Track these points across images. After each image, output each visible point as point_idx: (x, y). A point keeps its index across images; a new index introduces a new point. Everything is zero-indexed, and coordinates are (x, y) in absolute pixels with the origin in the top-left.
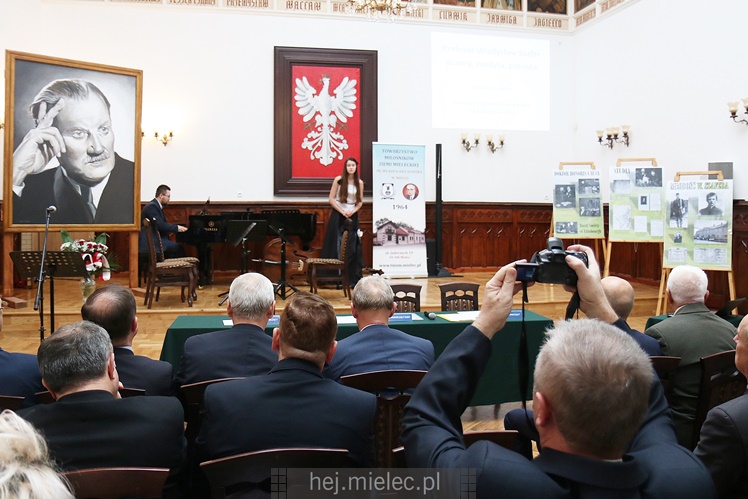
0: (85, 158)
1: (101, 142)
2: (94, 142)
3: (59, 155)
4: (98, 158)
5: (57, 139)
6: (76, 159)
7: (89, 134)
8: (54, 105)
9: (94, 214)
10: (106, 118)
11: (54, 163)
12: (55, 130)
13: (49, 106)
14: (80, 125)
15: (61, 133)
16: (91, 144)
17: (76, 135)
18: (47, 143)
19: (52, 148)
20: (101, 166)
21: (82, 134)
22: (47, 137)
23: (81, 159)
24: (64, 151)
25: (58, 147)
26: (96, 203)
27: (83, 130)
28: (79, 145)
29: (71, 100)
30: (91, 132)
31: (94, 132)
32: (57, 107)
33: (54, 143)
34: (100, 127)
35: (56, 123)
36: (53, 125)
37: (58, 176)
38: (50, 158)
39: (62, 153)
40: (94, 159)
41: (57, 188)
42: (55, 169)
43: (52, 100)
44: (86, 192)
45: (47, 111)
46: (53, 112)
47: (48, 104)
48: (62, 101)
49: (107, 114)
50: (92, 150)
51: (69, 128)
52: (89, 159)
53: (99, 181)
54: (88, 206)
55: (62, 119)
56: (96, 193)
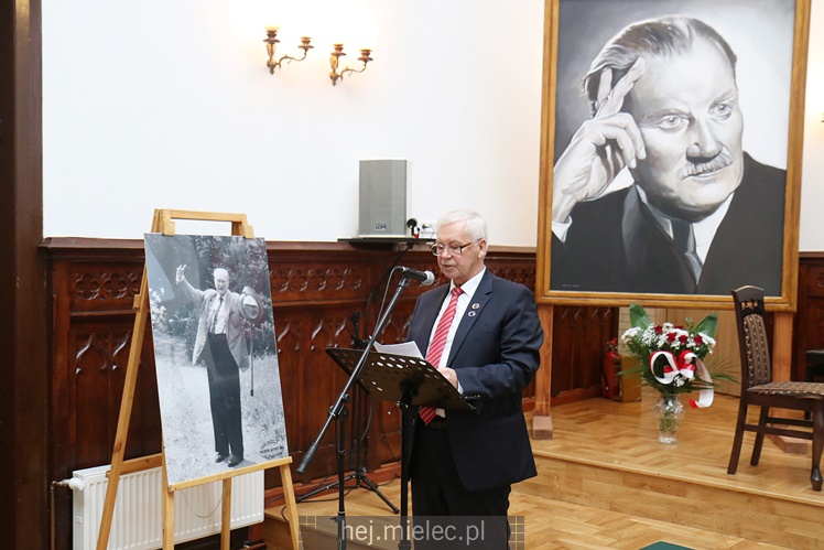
0: (684, 166)
1: (715, 133)
2: (701, 135)
3: (633, 165)
4: (709, 165)
5: (630, 134)
6: (665, 169)
7: (692, 120)
8: (625, 71)
9: (698, 274)
10: (727, 84)
11: (624, 180)
12: (627, 118)
13: (618, 75)
14: (674, 105)
15: (638, 122)
16: (695, 139)
17: (666, 125)
18: (613, 143)
19: (621, 151)
20: (714, 180)
21: (678, 122)
22: (612, 133)
23: (675, 170)
24: (643, 155)
25: (632, 150)
26: (702, 252)
27: (679, 114)
28: (670, 143)
29: (658, 59)
30: (695, 115)
31: (702, 115)
32: (631, 75)
33: (625, 144)
34: (715, 104)
35: (629, 104)
36: (623, 110)
37: (630, 203)
38: (616, 172)
39: (639, 161)
40: (700, 168)
41: (628, 225)
42: (625, 192)
43: (622, 62)
44: (683, 233)
45: (613, 84)
46: (624, 85)
47: (614, 71)
48: (641, 63)
49: (729, 79)
50: (696, 151)
51: (652, 112)
52: (691, 168)
53: (709, 210)
54: (686, 261)
55: (639, 96)
56: (704, 235)
